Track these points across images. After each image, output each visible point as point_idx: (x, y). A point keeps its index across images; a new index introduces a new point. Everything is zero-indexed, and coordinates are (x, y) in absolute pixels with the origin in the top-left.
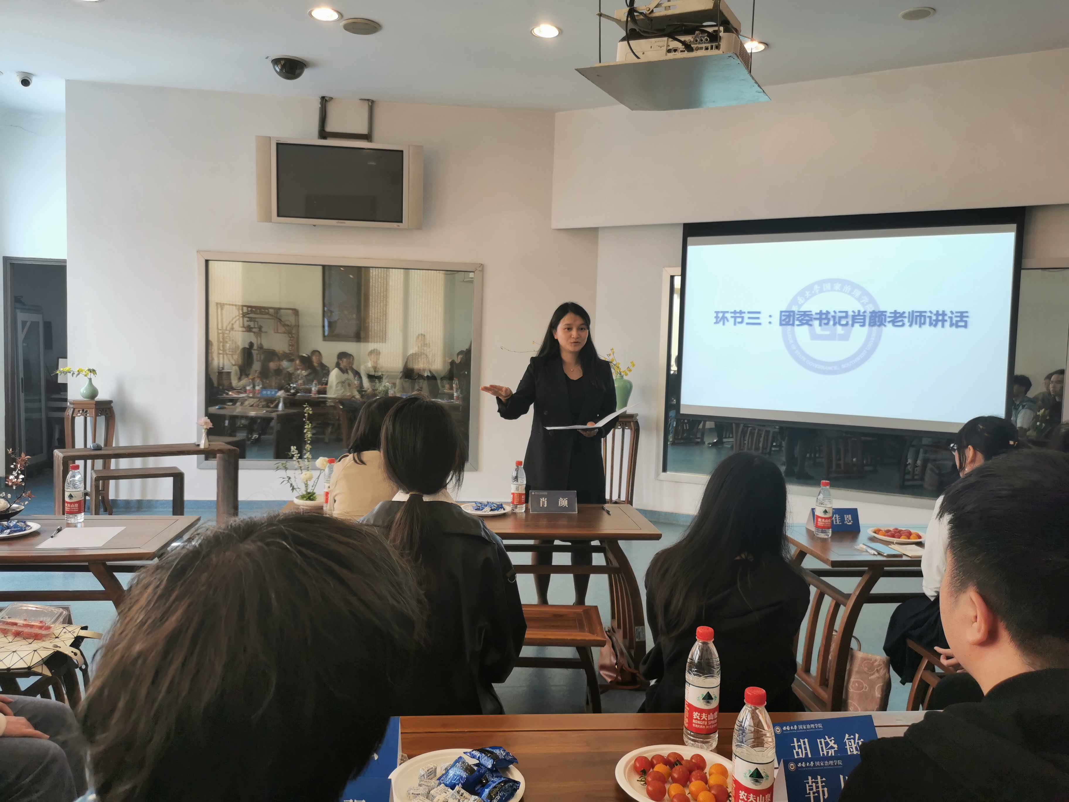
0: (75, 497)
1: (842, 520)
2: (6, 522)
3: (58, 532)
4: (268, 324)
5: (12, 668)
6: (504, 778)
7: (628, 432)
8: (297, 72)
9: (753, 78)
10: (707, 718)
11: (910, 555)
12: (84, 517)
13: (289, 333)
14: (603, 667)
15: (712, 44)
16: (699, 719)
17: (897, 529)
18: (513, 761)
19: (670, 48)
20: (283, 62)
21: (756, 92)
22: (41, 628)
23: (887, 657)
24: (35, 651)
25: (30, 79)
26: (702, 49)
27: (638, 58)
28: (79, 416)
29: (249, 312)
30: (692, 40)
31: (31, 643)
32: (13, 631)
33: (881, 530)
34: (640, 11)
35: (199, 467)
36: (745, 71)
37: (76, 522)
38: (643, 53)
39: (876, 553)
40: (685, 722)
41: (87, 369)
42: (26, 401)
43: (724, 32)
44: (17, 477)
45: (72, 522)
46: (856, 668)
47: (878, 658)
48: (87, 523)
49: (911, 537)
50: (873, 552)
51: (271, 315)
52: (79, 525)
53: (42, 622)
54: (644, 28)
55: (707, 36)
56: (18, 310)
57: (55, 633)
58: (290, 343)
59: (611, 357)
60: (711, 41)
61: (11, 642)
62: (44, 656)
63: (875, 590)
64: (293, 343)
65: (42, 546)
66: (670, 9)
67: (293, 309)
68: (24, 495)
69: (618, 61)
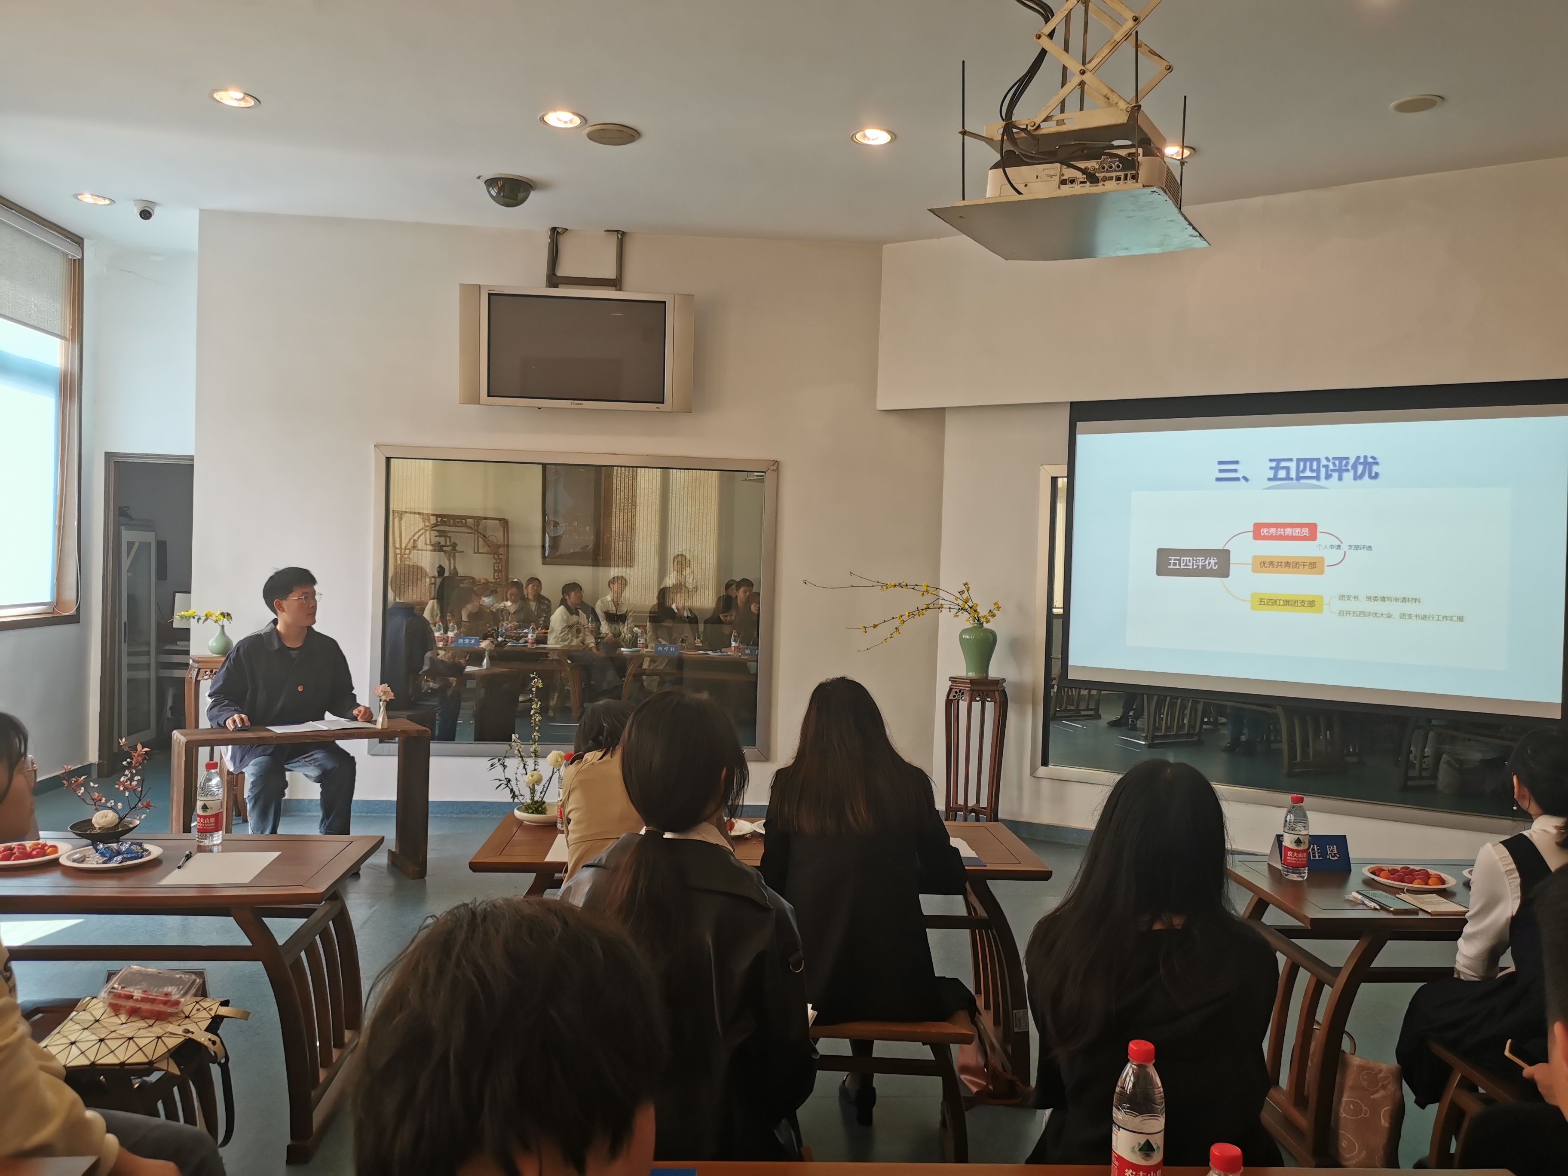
0: (211, 808)
1: (1323, 853)
2: (115, 844)
3: (187, 860)
4: (465, 540)
5: (128, 1062)
7: (990, 706)
8: (521, 196)
9: (1186, 218)
11: (1430, 911)
12: (222, 837)
13: (495, 553)
14: (965, 1069)
15: (1126, 172)
17: (1407, 868)
19: (1064, 178)
20: (500, 183)
21: (1190, 236)
22: (165, 1003)
23: (1398, 1065)
24: (159, 1038)
25: (152, 210)
26: (1112, 180)
27: (1020, 193)
28: (206, 679)
29: (439, 523)
30: (1097, 166)
31: (152, 1026)
32: (128, 1007)
33: (1384, 870)
34: (1021, 127)
35: (372, 753)
36: (1176, 210)
37: (211, 844)
38: (1026, 185)
39: (1378, 907)
41: (219, 612)
42: (130, 654)
43: (1143, 156)
44: (131, 779)
45: (206, 845)
46: (1349, 1082)
47: (1384, 1066)
48: (226, 847)
49: (1430, 882)
50: (1373, 905)
51: (470, 528)
52: (215, 849)
53: (167, 994)
54: (1025, 151)
55: (1119, 161)
56: (122, 527)
57: (184, 1010)
58: (496, 568)
59: (965, 596)
60: (1124, 169)
61: (125, 1023)
62: (170, 1046)
63: (1379, 962)
64: (500, 568)
65: (165, 882)
66: (1065, 124)
67: (500, 520)
68: (140, 804)
69: (988, 198)
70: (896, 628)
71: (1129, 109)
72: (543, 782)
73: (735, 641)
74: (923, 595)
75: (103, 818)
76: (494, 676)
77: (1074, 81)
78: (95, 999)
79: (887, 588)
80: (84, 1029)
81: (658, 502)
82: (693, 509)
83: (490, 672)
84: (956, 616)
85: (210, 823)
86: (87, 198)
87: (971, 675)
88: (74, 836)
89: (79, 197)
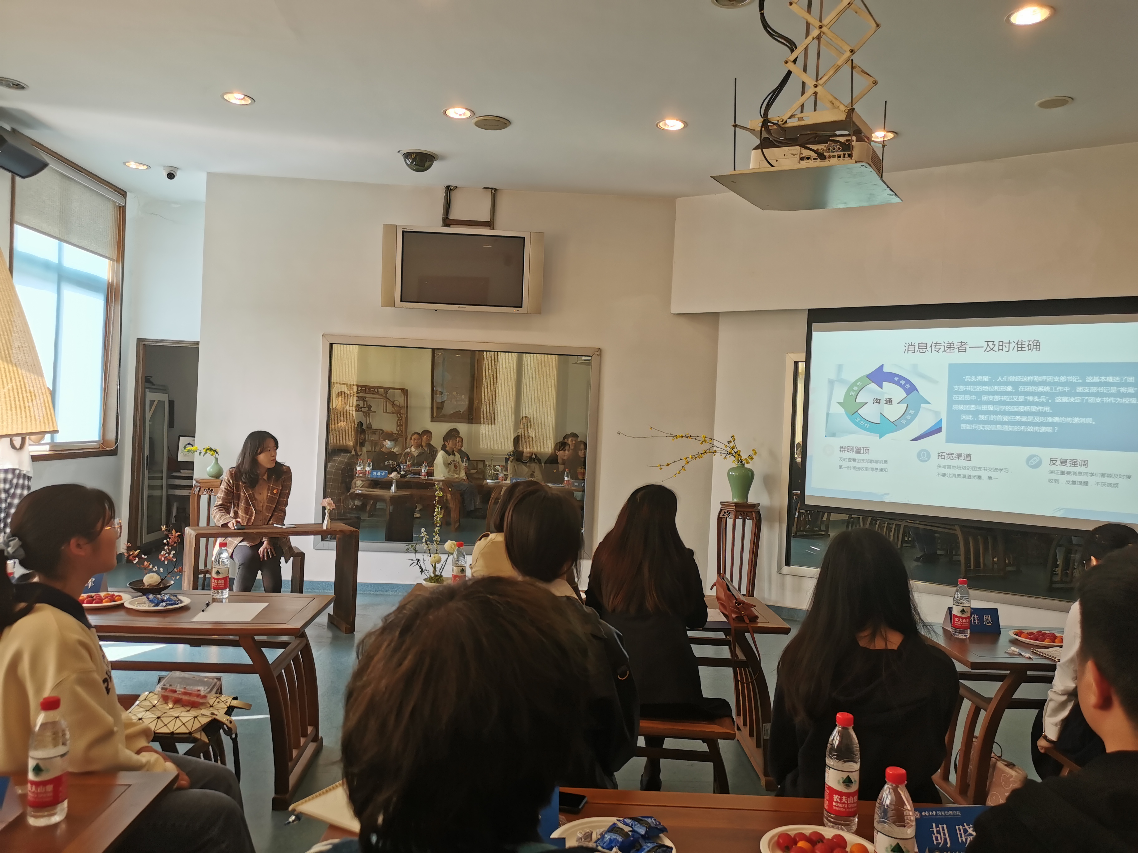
1: (981, 620)
2: (160, 596)
3: (207, 607)
4: (377, 404)
5: (176, 732)
6: (656, 843)
7: (749, 523)
8: (427, 164)
9: (885, 183)
10: (847, 801)
13: (398, 413)
15: (844, 153)
16: (839, 801)
17: (1040, 632)
18: (663, 830)
19: (803, 156)
20: (413, 156)
21: (888, 195)
22: (198, 696)
24: (195, 718)
25: (176, 173)
26: (835, 157)
27: (772, 166)
28: (205, 494)
30: (825, 148)
31: (190, 710)
32: (173, 698)
33: (1024, 633)
34: (774, 122)
35: (317, 547)
36: (878, 178)
37: (221, 597)
38: (777, 161)
40: (825, 805)
42: (150, 478)
43: (856, 141)
44: (169, 554)
48: (231, 600)
51: (381, 395)
52: (224, 601)
53: (199, 691)
54: (776, 138)
55: (840, 145)
56: (147, 390)
57: (209, 702)
58: (399, 424)
59: (732, 444)
60: (843, 150)
61: (172, 708)
62: (203, 723)
63: (1018, 695)
64: (401, 424)
65: (195, 619)
66: (804, 120)
67: (402, 389)
68: (175, 569)
69: (752, 169)
70: (683, 467)
71: (847, 111)
72: (442, 562)
73: (567, 476)
74: (702, 443)
75: (150, 579)
76: (399, 497)
77: (810, 91)
78: (151, 693)
79: (677, 438)
80: (146, 711)
81: (515, 377)
82: (539, 383)
83: (396, 494)
84: (725, 458)
85: (221, 583)
86: (132, 165)
87: (736, 500)
88: (133, 591)
89: (127, 164)
